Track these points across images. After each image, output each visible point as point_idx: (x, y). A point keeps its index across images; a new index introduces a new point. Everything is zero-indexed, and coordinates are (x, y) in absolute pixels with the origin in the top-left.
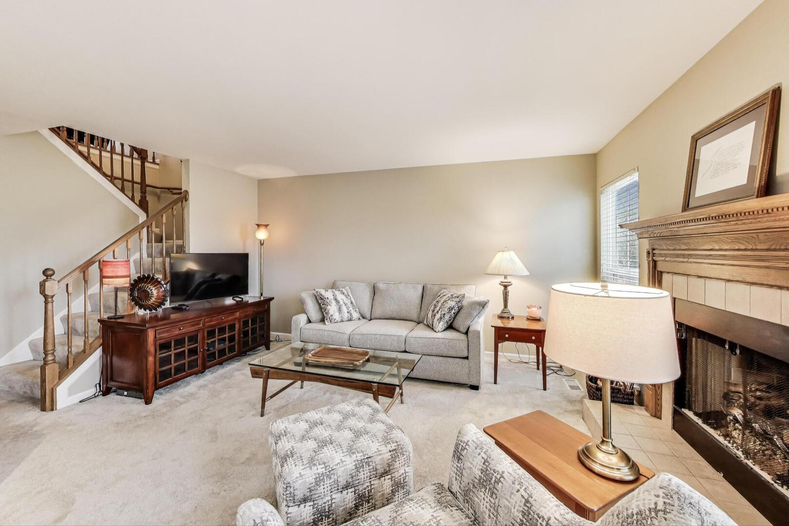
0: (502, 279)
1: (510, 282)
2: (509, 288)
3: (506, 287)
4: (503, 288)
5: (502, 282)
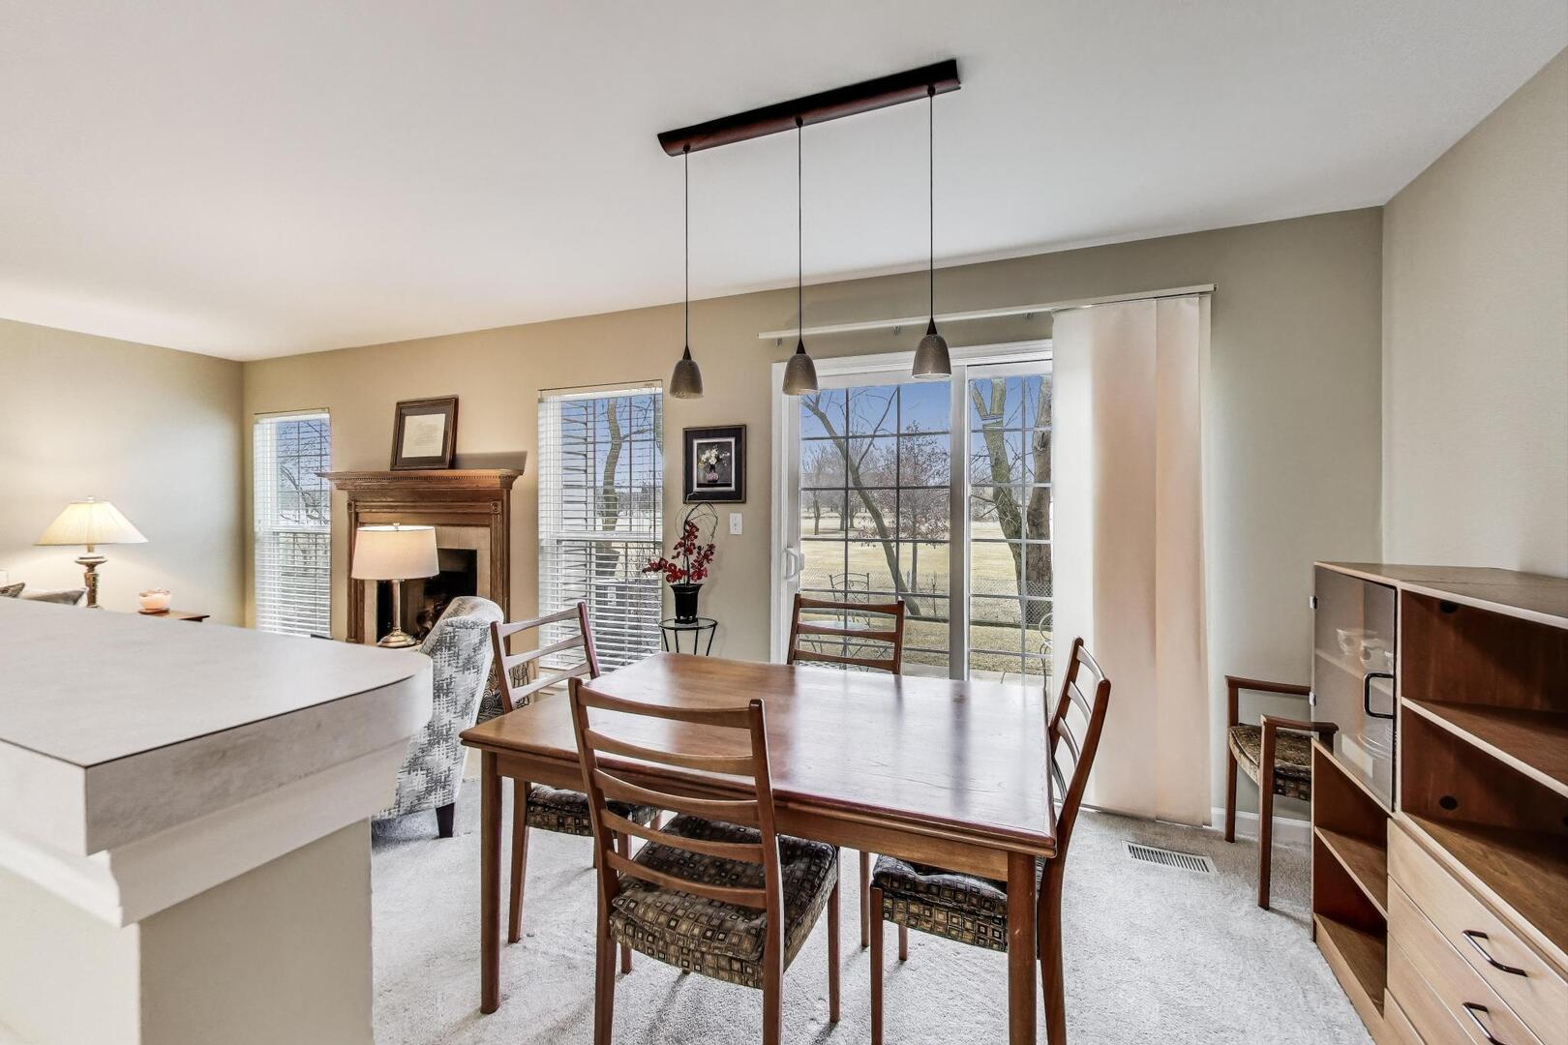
0: (84, 553)
1: (102, 558)
2: (98, 569)
3: (91, 566)
4: (85, 569)
5: (82, 558)
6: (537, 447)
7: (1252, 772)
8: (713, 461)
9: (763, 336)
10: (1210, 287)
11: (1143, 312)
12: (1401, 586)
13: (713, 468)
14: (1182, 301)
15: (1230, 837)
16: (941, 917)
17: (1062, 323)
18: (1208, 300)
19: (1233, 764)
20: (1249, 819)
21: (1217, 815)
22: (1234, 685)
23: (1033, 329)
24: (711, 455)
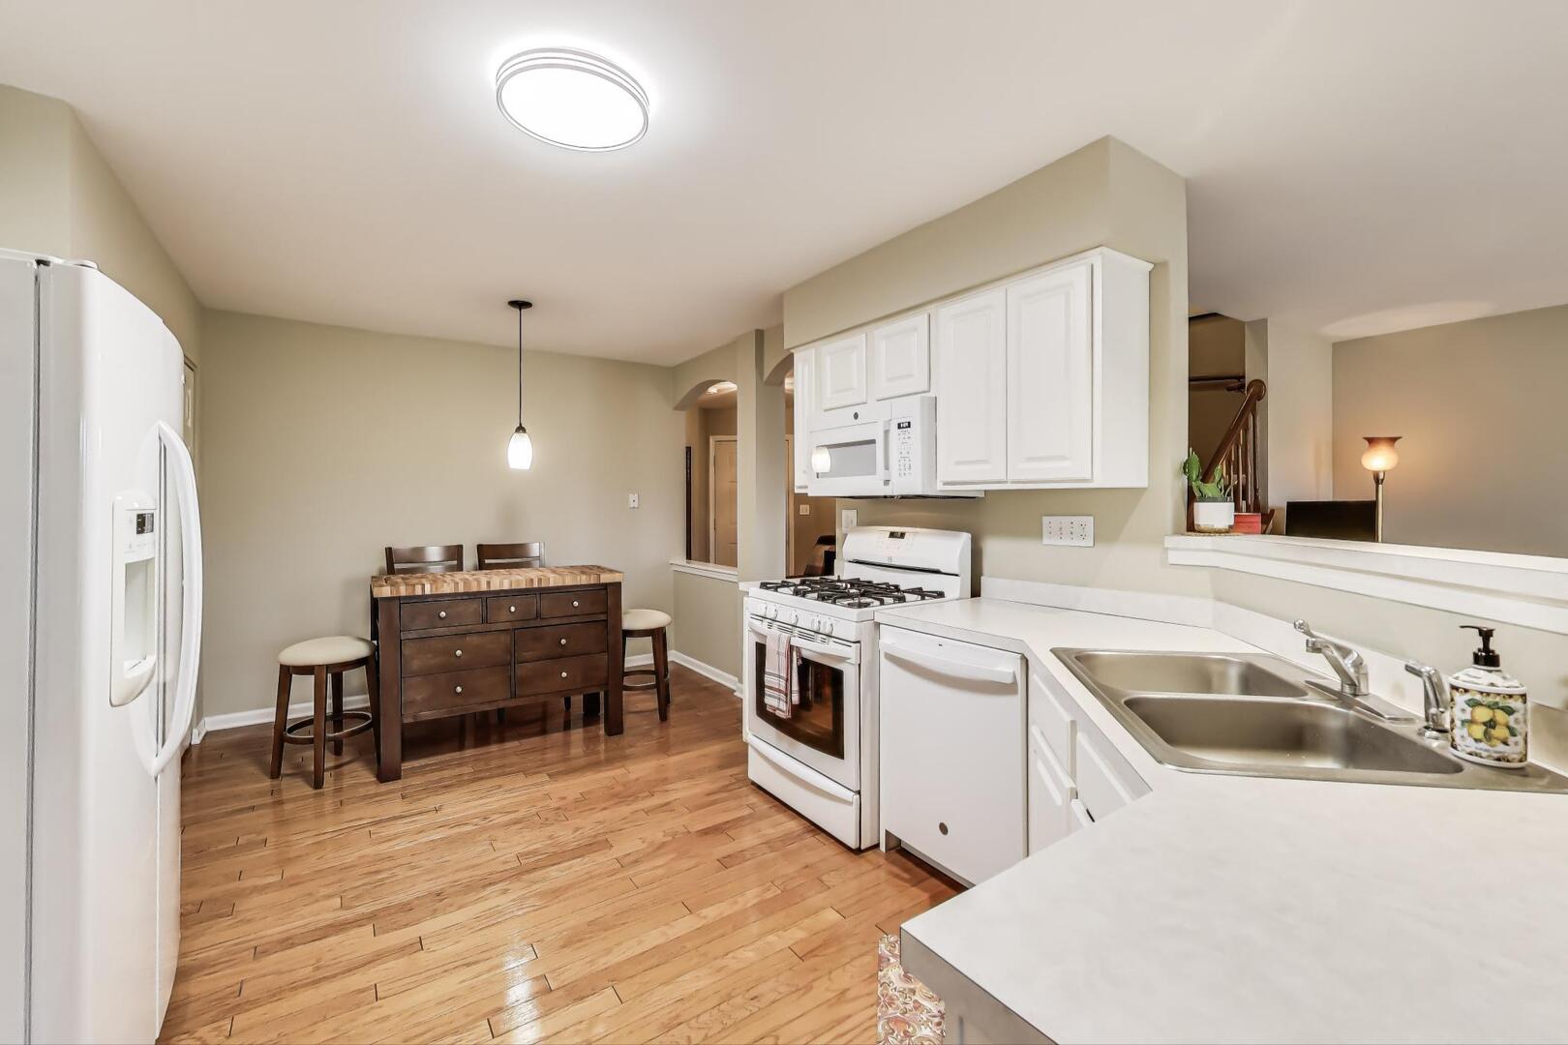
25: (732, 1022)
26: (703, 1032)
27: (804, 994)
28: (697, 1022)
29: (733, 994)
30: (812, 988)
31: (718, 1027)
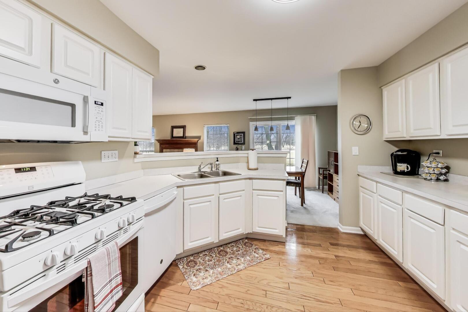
6: (203, 135)
7: (321, 177)
8: (239, 138)
9: (249, 118)
10: (316, 115)
11: (307, 117)
12: (334, 152)
13: (239, 139)
14: (313, 116)
15: (319, 189)
16: (292, 184)
17: (296, 118)
18: (316, 116)
19: (319, 178)
20: (321, 187)
21: (317, 187)
22: (319, 168)
23: (292, 119)
24: (239, 137)
25: (253, 303)
26: (261, 306)
27: (229, 294)
28: (262, 310)
29: (246, 309)
30: (226, 294)
31: (258, 304)
